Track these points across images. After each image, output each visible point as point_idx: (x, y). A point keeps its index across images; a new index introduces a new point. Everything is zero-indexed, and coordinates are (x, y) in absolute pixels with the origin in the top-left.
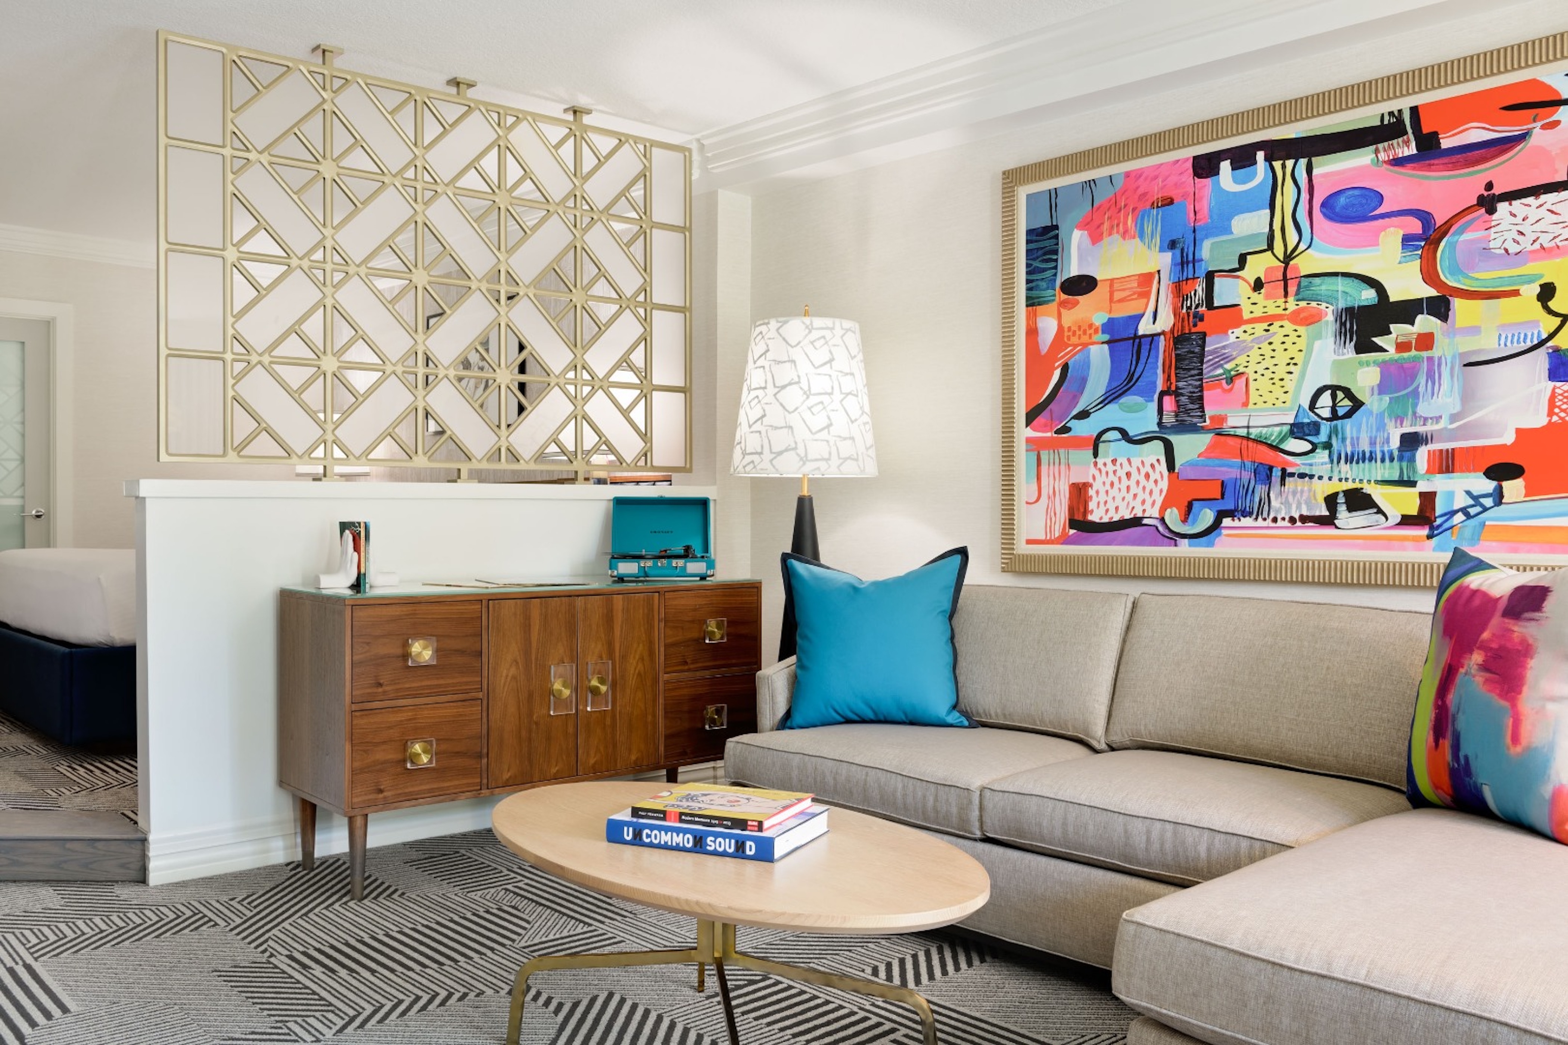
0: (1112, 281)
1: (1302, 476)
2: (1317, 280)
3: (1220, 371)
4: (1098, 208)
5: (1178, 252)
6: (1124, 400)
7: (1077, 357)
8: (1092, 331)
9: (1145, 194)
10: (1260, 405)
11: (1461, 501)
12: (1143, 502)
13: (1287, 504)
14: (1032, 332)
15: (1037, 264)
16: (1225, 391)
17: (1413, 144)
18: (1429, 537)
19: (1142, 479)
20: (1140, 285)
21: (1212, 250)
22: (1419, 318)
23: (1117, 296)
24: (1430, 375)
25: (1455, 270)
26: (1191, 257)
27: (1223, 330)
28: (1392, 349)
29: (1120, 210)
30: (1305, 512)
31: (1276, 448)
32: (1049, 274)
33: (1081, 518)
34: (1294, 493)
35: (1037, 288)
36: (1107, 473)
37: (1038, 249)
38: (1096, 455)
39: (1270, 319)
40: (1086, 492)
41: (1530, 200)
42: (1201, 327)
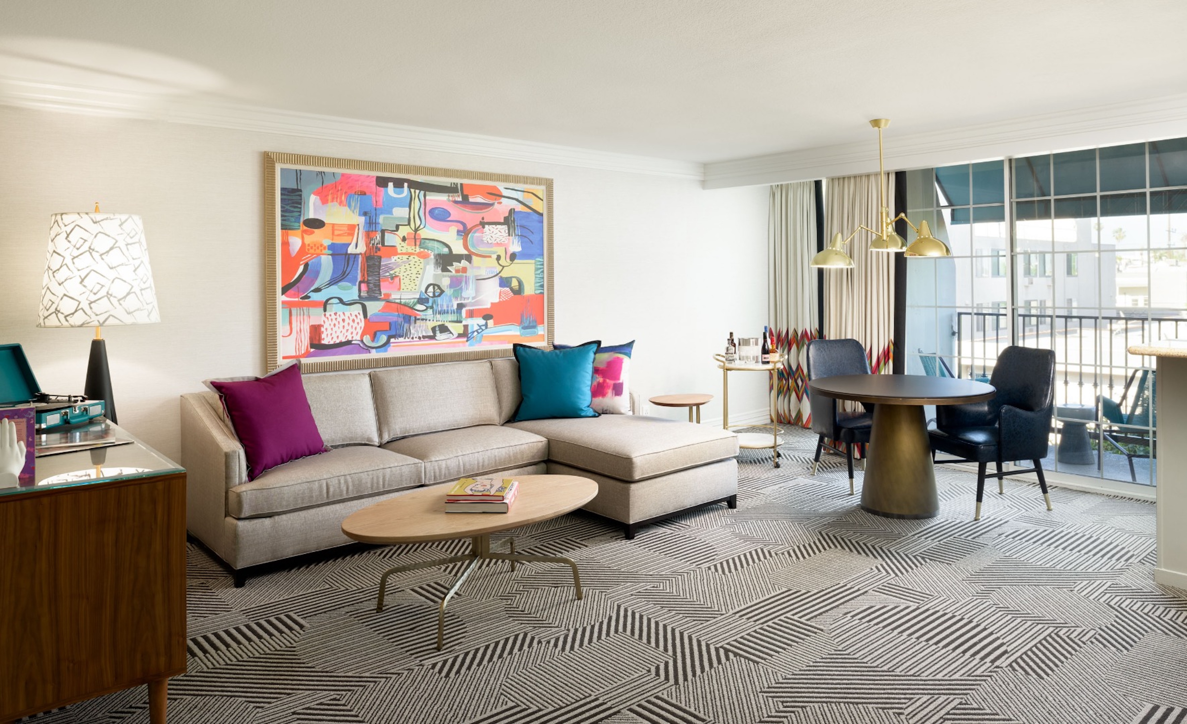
0: (333, 225)
1: (423, 320)
2: (427, 241)
3: (388, 274)
4: (326, 187)
5: (368, 218)
6: (340, 284)
7: (313, 260)
8: (322, 248)
9: (352, 187)
10: (406, 290)
11: (476, 328)
12: (352, 333)
13: (417, 331)
14: (286, 244)
15: (288, 207)
16: (390, 283)
17: (461, 197)
18: (467, 341)
19: (351, 322)
20: (348, 229)
21: (384, 220)
22: (463, 261)
23: (336, 233)
24: (466, 283)
25: (474, 246)
26: (374, 221)
27: (389, 256)
28: (454, 272)
29: (338, 191)
30: (424, 334)
31: (412, 308)
32: (296, 214)
33: (317, 343)
34: (420, 327)
35: (288, 220)
36: (332, 320)
37: (289, 200)
38: (325, 310)
39: (410, 254)
40: (320, 329)
41: (494, 226)
42: (379, 253)
